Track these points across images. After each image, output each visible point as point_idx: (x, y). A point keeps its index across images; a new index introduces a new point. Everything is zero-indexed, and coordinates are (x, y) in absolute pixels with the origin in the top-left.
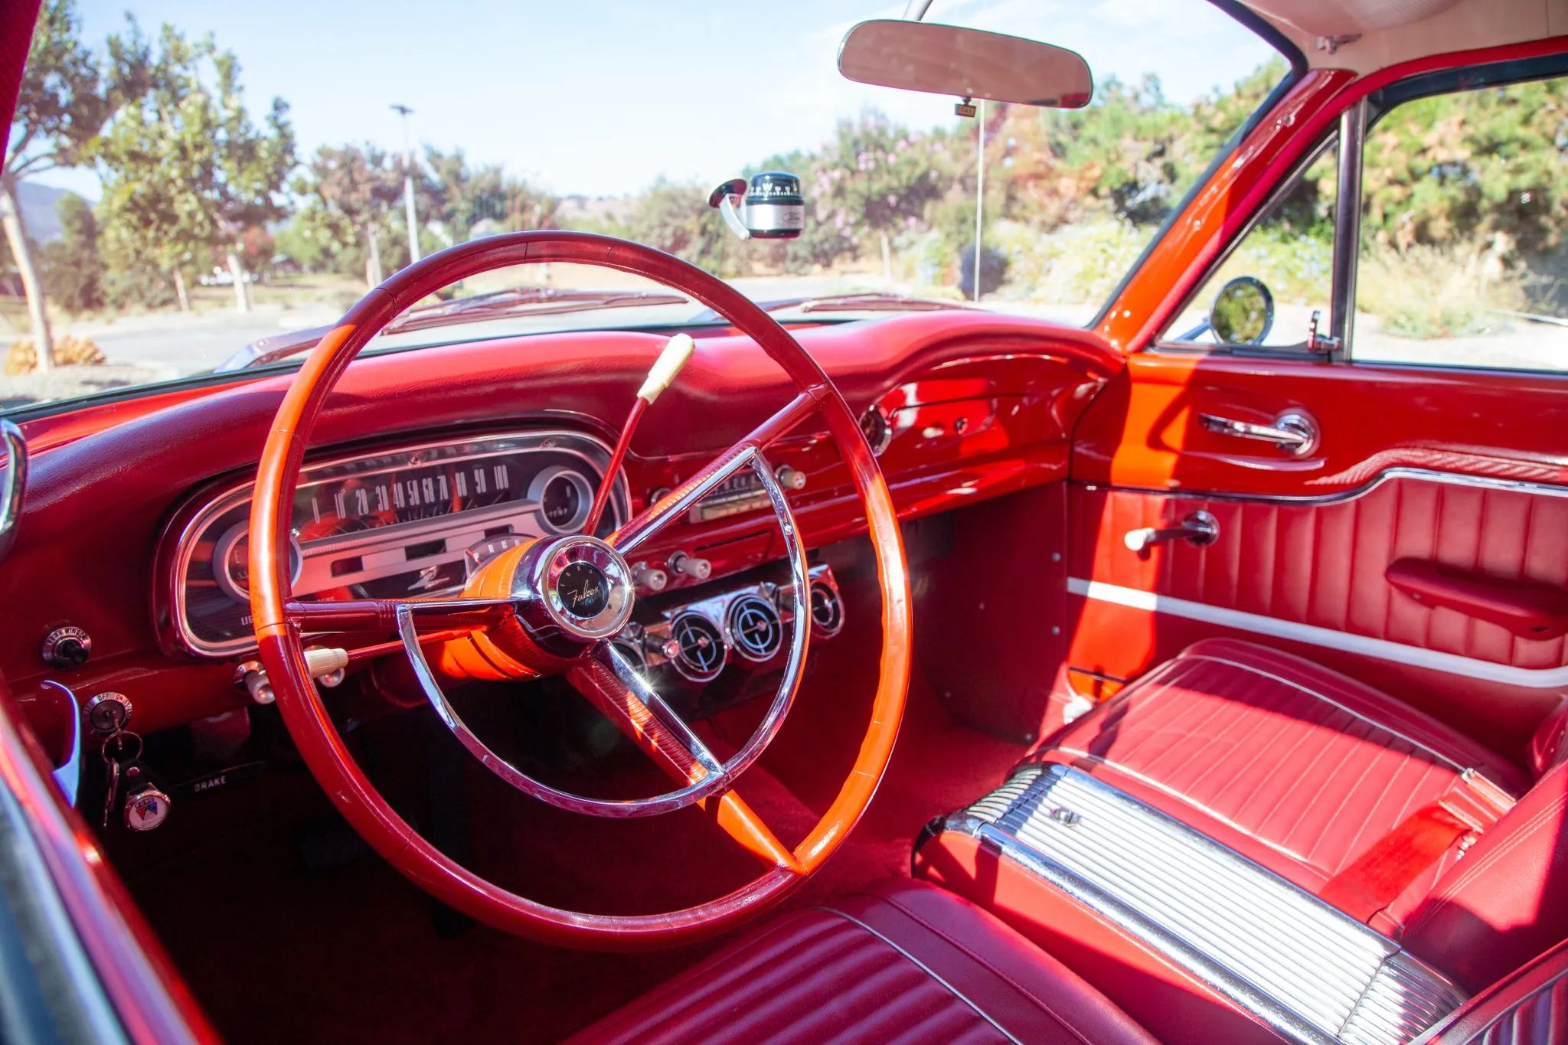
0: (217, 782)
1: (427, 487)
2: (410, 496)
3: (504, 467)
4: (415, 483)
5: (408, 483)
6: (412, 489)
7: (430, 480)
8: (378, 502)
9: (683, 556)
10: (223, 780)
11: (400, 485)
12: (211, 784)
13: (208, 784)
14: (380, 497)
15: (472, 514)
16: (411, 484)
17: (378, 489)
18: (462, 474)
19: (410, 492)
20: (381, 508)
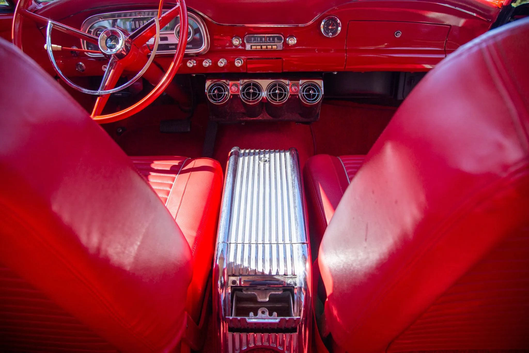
0: (120, 94)
2: (140, 25)
4: (142, 22)
5: (140, 21)
6: (141, 23)
11: (138, 22)
13: (117, 94)
19: (140, 24)
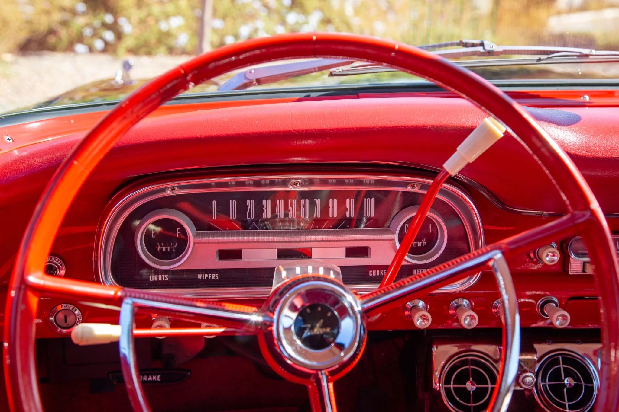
0: (154, 378)
1: (304, 206)
2: (289, 211)
3: (373, 200)
4: (295, 201)
5: (290, 200)
6: (292, 206)
7: (307, 201)
8: (263, 211)
9: (553, 302)
10: (158, 378)
11: (282, 201)
12: (150, 379)
13: (148, 377)
14: (265, 208)
15: (342, 233)
16: (291, 203)
17: (264, 202)
18: (335, 201)
19: (290, 208)
20: (264, 216)
